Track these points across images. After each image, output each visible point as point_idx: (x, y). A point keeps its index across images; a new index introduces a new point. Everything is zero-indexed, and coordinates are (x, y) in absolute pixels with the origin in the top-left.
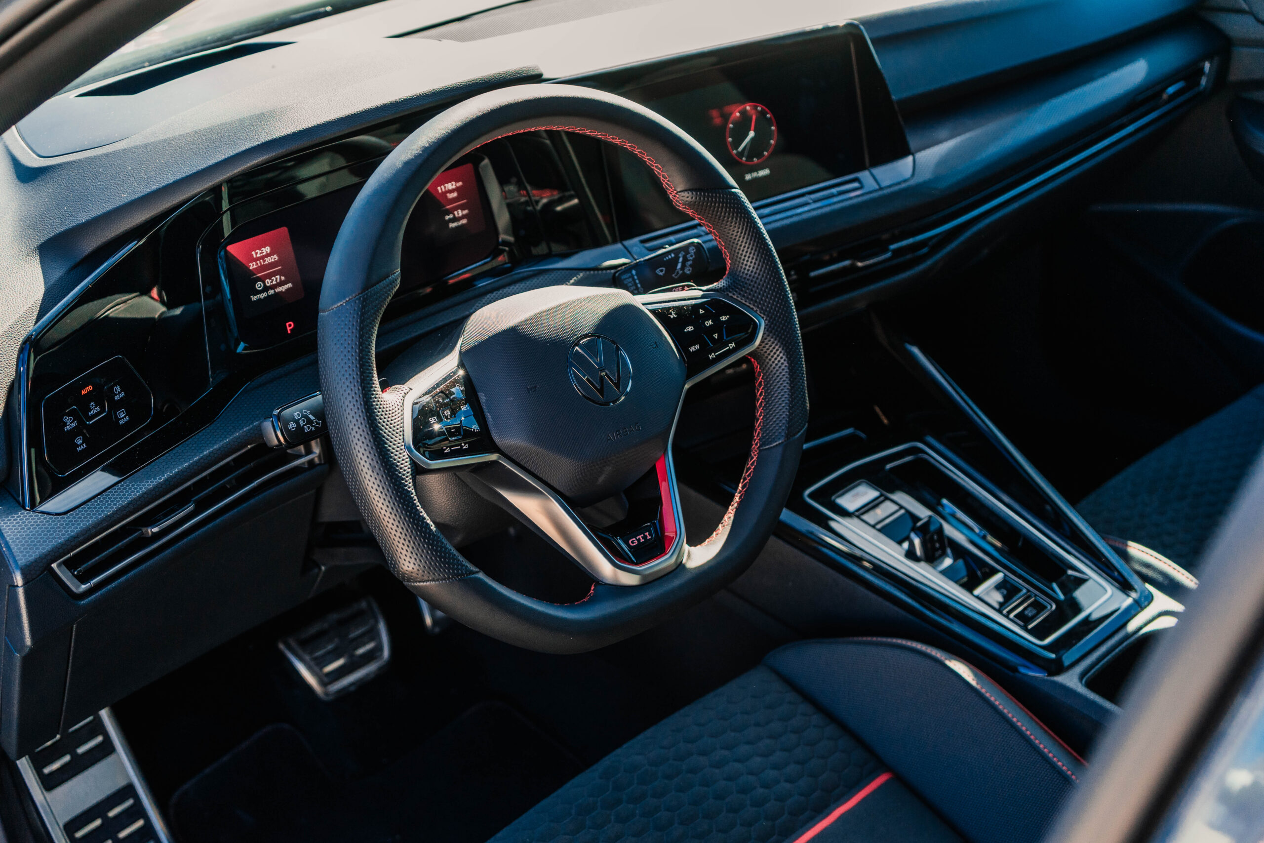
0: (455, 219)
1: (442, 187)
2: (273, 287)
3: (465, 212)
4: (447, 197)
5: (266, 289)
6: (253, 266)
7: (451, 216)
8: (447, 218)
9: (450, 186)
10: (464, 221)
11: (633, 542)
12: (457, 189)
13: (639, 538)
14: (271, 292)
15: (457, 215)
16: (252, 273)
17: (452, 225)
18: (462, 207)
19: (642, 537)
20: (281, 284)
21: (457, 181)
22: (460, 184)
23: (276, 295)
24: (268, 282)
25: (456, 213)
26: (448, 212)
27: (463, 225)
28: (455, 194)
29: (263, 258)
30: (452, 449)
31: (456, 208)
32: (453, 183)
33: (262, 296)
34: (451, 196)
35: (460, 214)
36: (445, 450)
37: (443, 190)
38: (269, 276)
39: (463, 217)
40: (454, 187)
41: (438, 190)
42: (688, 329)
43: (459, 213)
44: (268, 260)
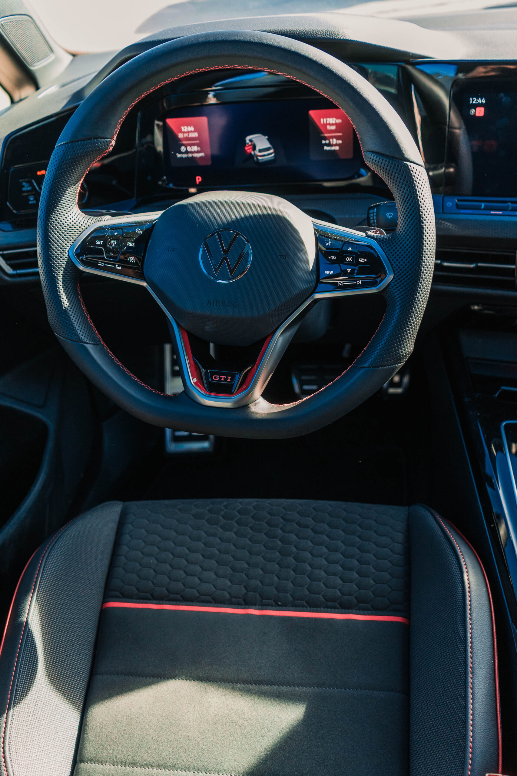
0: (329, 145)
1: (325, 120)
2: (192, 152)
3: (339, 142)
4: (327, 128)
5: (187, 152)
6: (181, 136)
7: (327, 142)
8: (324, 142)
9: (332, 120)
10: (337, 148)
11: (215, 378)
12: (336, 124)
13: (222, 377)
14: (190, 155)
15: (331, 143)
16: (180, 140)
17: (326, 148)
18: (337, 138)
19: (224, 378)
20: (198, 152)
21: (337, 118)
22: (339, 121)
23: (193, 158)
24: (189, 149)
25: (331, 140)
26: (325, 138)
27: (334, 151)
28: (334, 128)
29: (188, 132)
30: (106, 265)
31: (333, 137)
32: (334, 119)
33: (184, 156)
34: (329, 128)
35: (335, 143)
36: (100, 263)
37: (325, 122)
38: (191, 145)
39: (336, 145)
40: (334, 122)
41: (321, 122)
42: (332, 257)
43: (334, 141)
44: (192, 135)
